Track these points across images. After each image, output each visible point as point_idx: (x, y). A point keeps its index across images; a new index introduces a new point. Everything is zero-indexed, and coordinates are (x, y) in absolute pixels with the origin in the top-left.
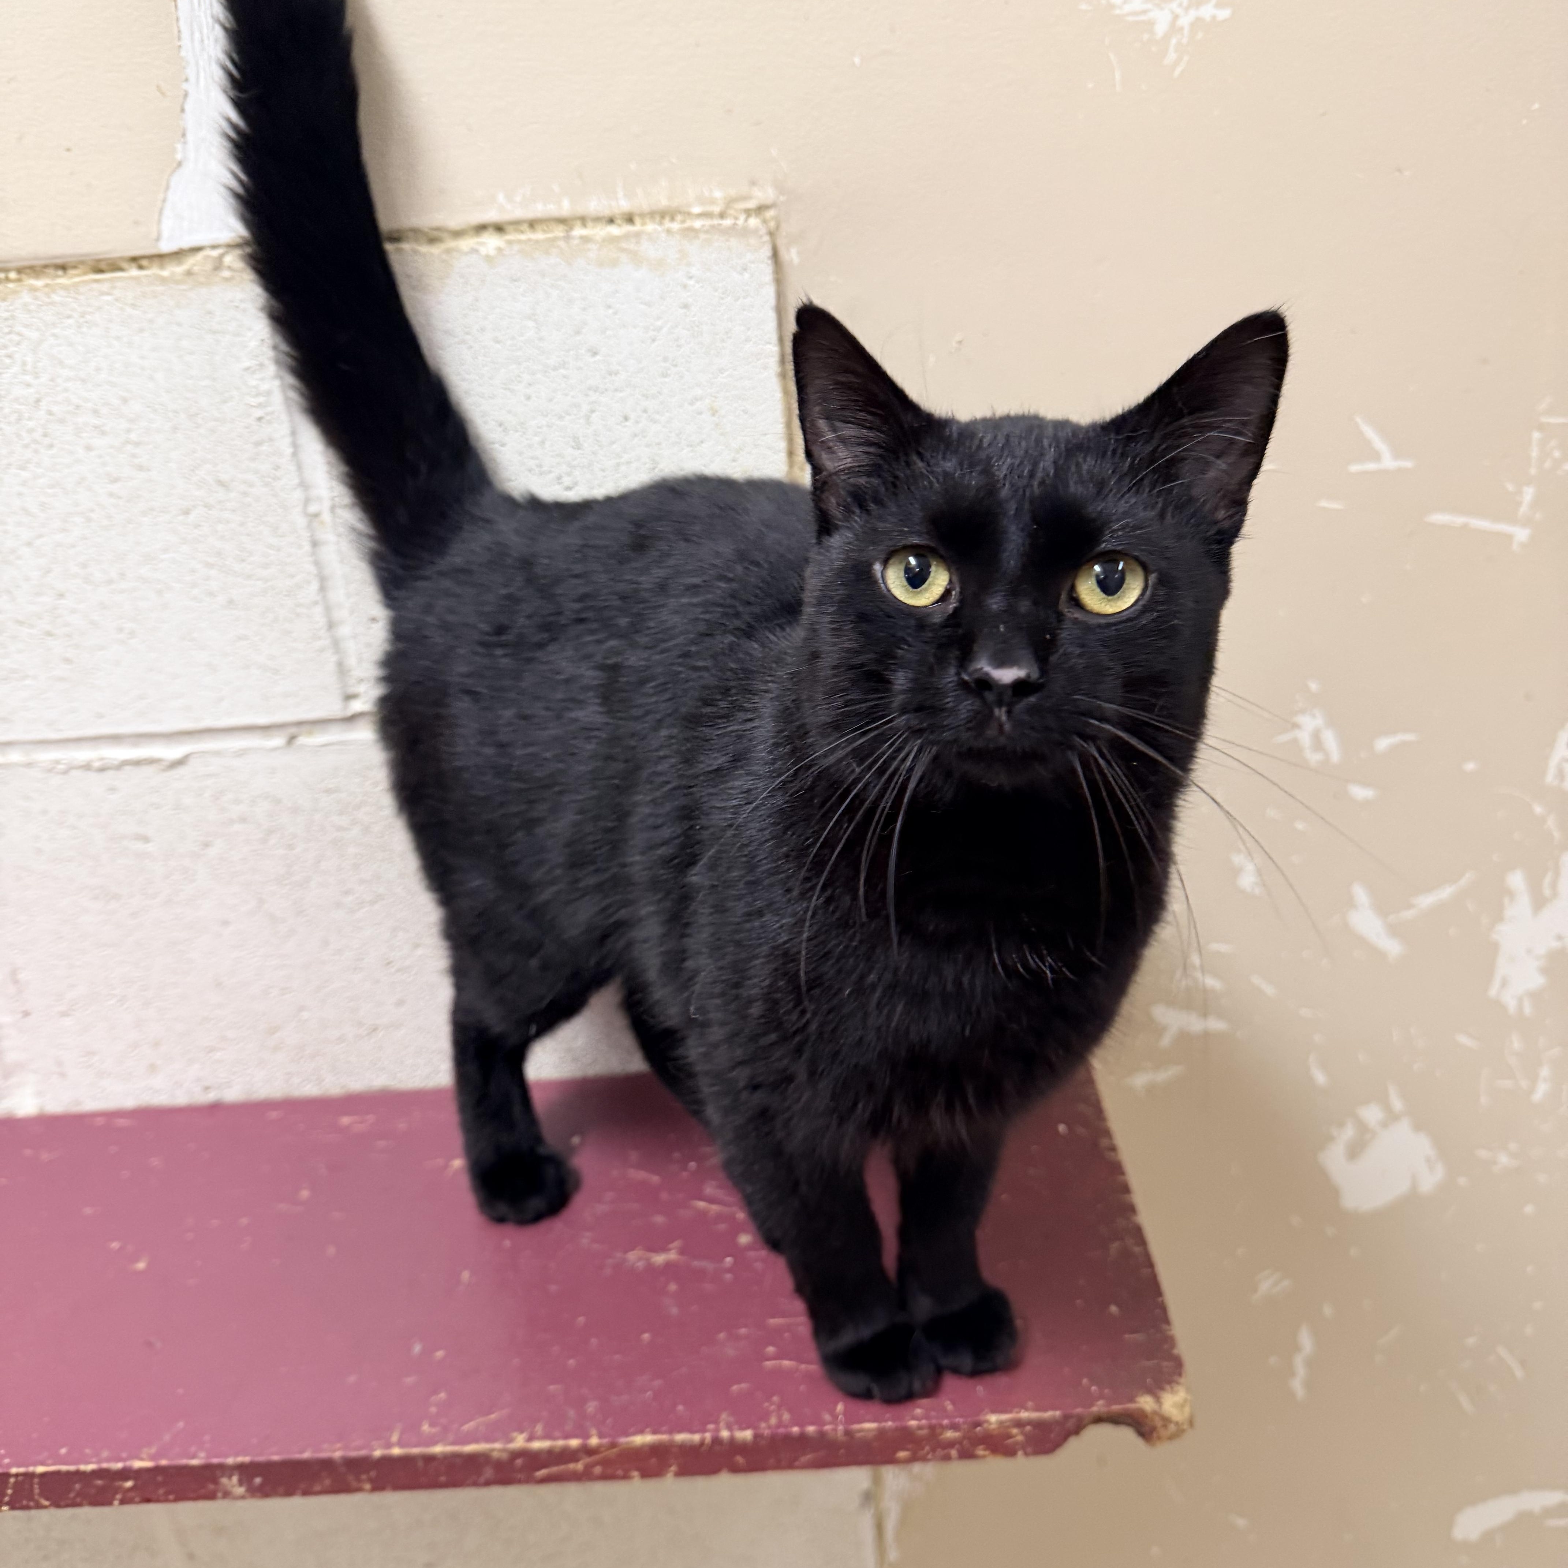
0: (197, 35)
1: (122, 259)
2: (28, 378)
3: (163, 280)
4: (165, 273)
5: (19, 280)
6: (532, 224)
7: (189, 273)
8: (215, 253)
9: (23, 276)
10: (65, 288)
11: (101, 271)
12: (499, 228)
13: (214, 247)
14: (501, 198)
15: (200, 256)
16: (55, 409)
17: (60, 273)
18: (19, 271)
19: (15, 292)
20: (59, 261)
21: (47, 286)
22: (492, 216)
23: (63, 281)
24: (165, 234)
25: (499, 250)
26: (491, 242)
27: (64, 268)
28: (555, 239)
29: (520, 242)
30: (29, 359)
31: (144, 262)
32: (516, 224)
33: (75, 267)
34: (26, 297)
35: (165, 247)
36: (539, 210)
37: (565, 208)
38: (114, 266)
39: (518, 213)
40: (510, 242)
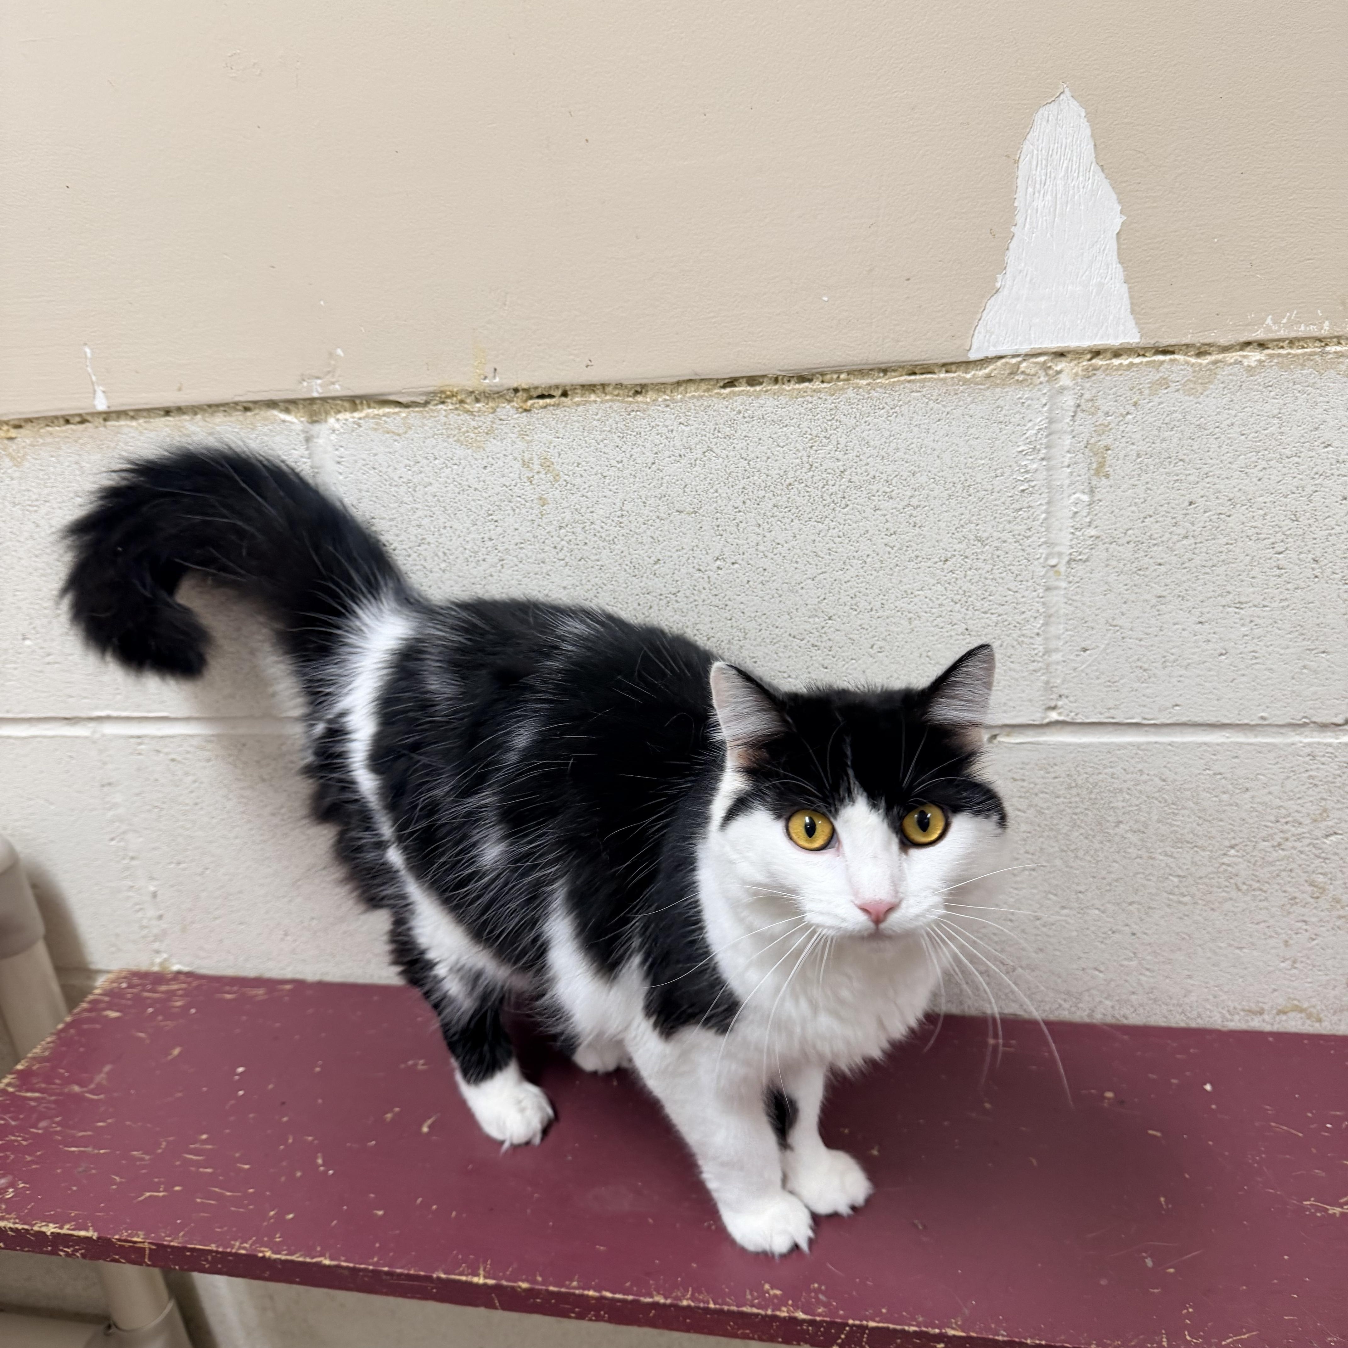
0: (1030, 190)
1: (936, 364)
2: (839, 455)
3: (966, 382)
4: (968, 376)
5: (848, 380)
6: (1292, 342)
7: (988, 376)
8: (1014, 361)
9: (852, 377)
10: (882, 386)
11: (914, 373)
12: (1262, 345)
13: (1014, 356)
14: (1269, 321)
15: (1000, 363)
16: (855, 478)
17: (881, 375)
18: (849, 373)
19: (842, 389)
20: (883, 366)
21: (868, 384)
22: (1259, 335)
23: (882, 381)
24: (975, 346)
25: (1260, 362)
26: (1254, 356)
27: (885, 371)
28: (1312, 354)
29: (1279, 355)
30: (843, 441)
31: (954, 368)
32: (1278, 342)
33: (894, 371)
34: (850, 393)
35: (973, 356)
36: (1302, 330)
37: (1326, 329)
38: (927, 370)
39: (1282, 334)
40: (1271, 356)
